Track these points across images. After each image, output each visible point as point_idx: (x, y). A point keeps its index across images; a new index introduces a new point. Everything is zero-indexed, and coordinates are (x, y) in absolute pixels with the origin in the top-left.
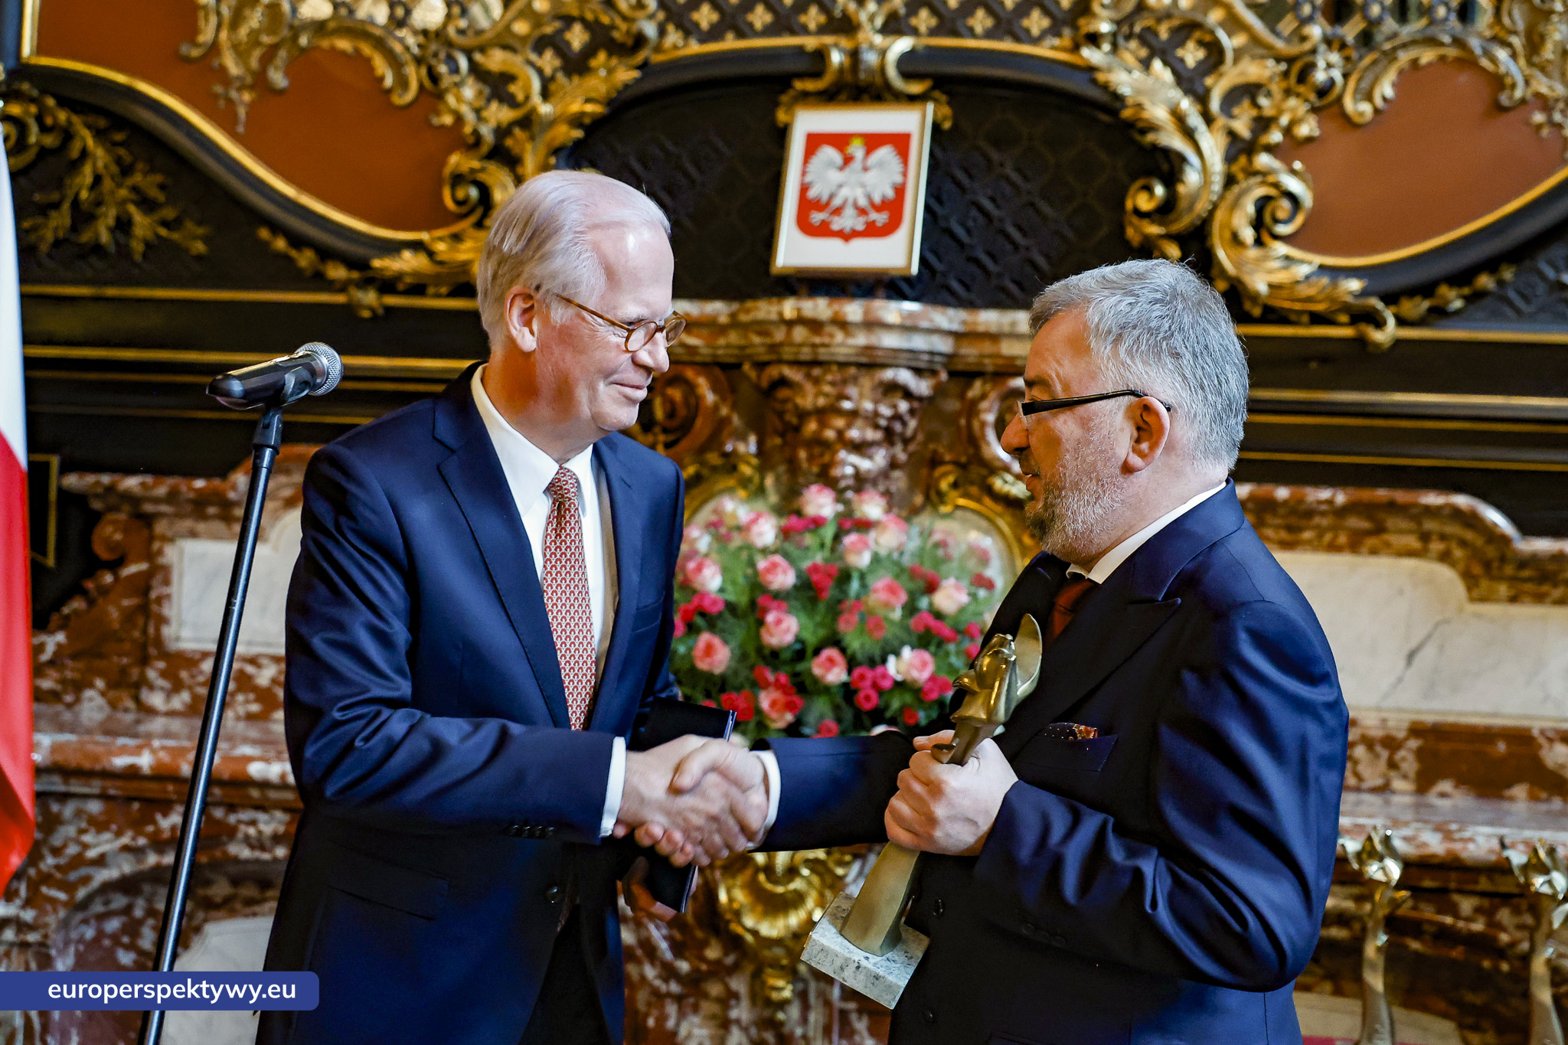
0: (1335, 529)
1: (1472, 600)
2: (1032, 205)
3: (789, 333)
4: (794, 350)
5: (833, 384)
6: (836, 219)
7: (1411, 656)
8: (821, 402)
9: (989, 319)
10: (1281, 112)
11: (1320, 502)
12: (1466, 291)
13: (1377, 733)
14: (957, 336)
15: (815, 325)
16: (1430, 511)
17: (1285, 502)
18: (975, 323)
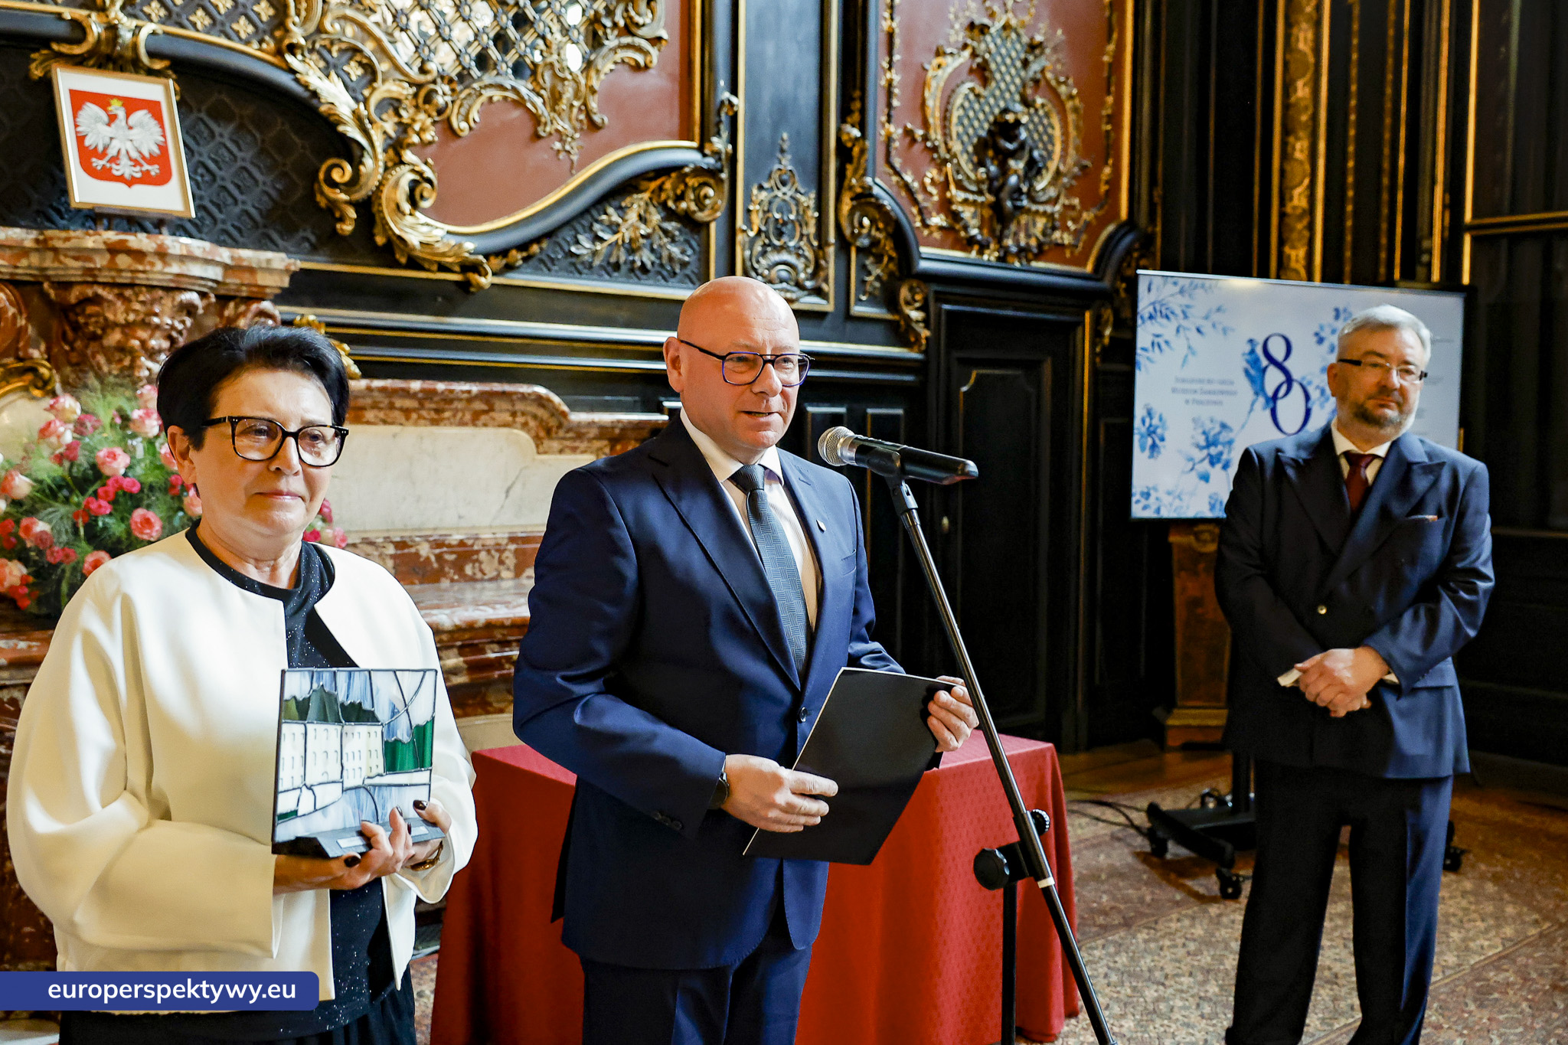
0: (463, 411)
1: (538, 453)
2: (244, 169)
3: (112, 260)
4: (113, 274)
5: (143, 303)
6: (114, 166)
7: (508, 491)
8: (131, 317)
9: (247, 255)
10: (414, 120)
11: (463, 392)
12: (525, 254)
13: (492, 542)
14: (226, 267)
15: (139, 255)
16: (523, 397)
17: (443, 392)
18: (240, 259)
